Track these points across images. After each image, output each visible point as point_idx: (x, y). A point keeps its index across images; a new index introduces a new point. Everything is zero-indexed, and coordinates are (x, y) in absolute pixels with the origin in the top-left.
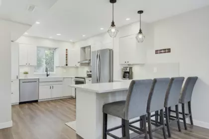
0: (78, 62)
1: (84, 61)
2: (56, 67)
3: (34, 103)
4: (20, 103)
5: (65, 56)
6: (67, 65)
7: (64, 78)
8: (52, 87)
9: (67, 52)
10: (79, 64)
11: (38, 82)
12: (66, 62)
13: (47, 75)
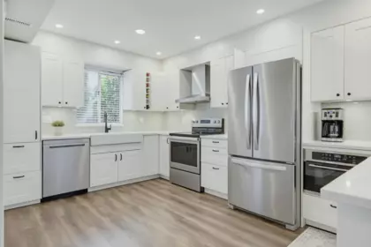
0: (176, 101)
1: (188, 97)
2: (124, 111)
3: (78, 198)
4: (44, 200)
5: (145, 88)
6: (148, 107)
7: (144, 136)
8: (119, 157)
9: (148, 80)
10: (178, 105)
11: (87, 144)
12: (147, 101)
13: (107, 130)
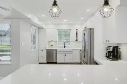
2: (71, 41)
8: (65, 55)
9: (77, 31)
12: (77, 38)
13: (65, 47)
